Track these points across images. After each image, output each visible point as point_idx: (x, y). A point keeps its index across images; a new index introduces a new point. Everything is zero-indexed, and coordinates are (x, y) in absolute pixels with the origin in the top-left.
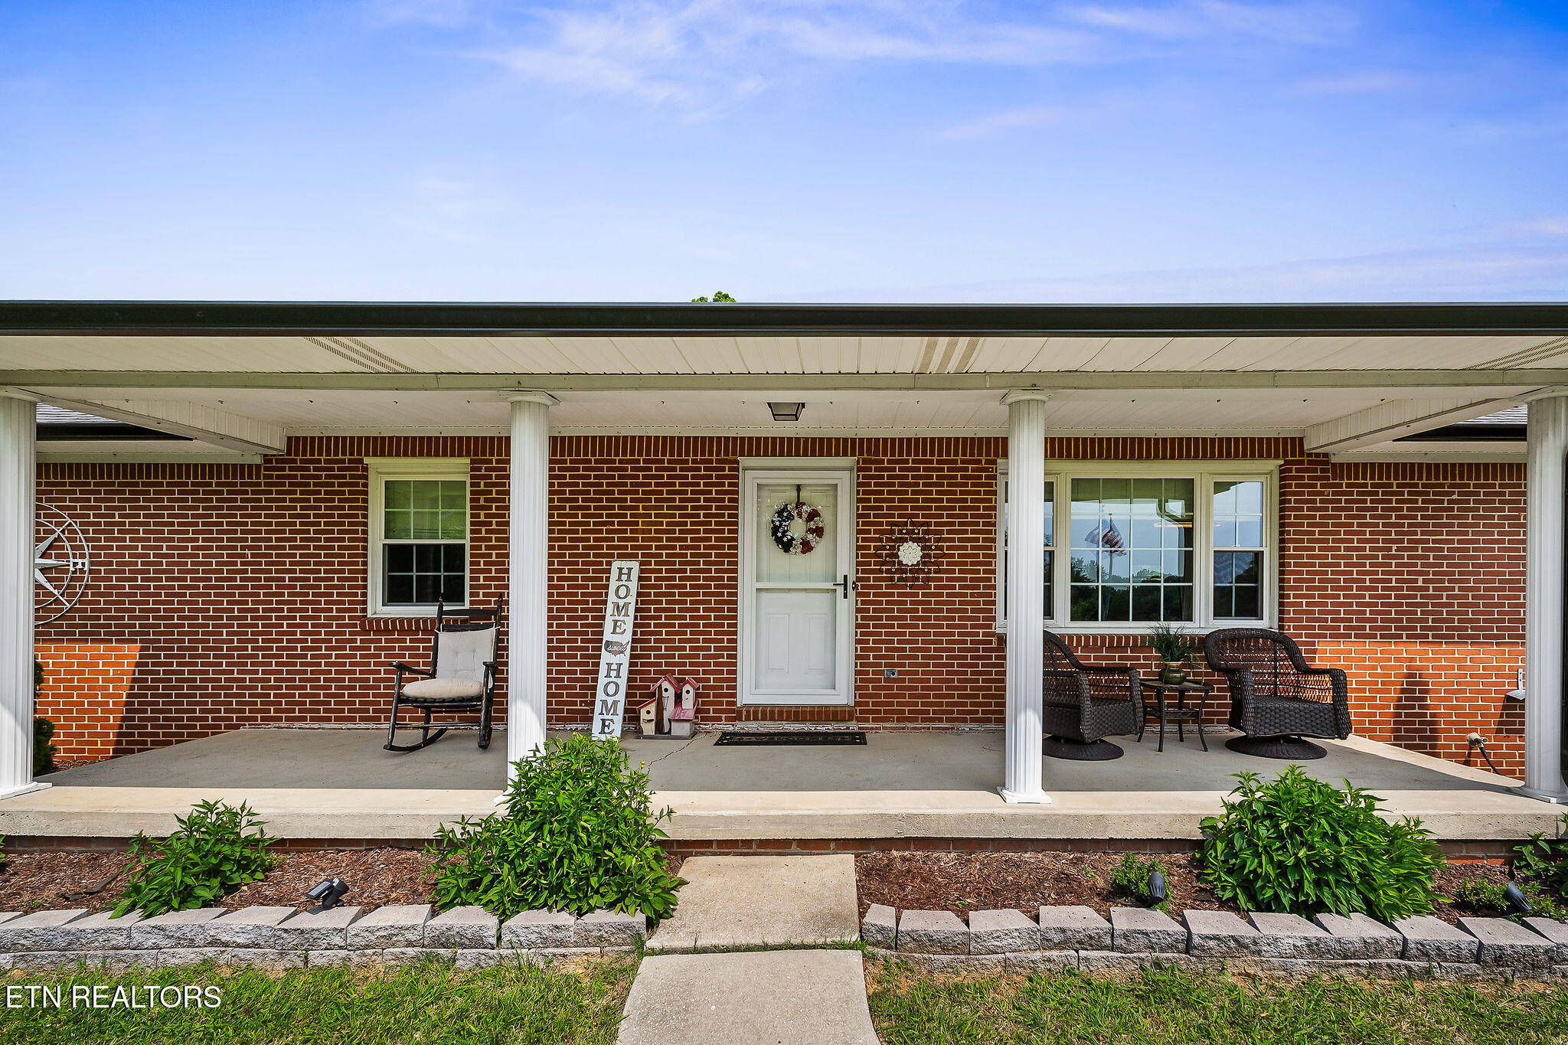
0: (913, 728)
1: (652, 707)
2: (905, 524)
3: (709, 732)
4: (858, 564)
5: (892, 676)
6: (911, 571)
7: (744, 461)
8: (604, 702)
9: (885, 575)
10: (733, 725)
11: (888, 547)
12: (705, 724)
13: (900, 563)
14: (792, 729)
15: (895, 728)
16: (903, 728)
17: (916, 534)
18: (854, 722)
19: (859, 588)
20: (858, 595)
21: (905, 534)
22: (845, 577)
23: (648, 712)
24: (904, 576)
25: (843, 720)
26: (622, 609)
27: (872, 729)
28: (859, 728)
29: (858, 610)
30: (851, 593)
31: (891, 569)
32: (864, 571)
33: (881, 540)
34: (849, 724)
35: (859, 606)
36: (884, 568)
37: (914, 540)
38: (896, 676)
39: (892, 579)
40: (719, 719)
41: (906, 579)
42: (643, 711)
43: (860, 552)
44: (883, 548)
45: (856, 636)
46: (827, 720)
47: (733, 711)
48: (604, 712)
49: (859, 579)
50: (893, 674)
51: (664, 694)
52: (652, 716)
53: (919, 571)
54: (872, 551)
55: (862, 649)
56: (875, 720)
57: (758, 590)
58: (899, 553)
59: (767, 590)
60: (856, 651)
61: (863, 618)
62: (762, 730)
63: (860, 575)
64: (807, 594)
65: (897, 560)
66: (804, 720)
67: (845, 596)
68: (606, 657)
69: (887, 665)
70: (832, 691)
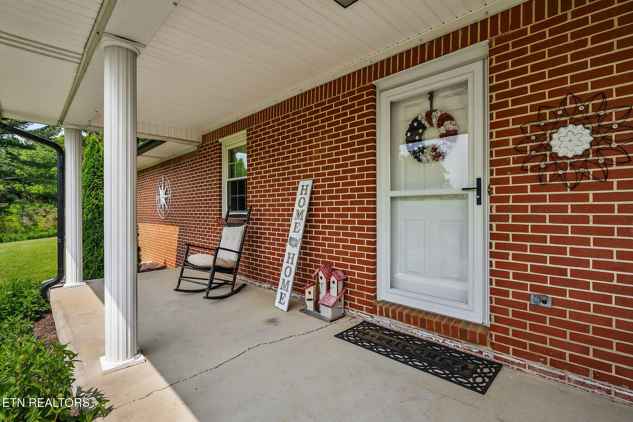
0: (577, 382)
1: (312, 289)
2: (564, 102)
3: (355, 318)
4: (492, 163)
5: (542, 304)
6: (572, 165)
7: (381, 83)
8: (284, 280)
9: (530, 174)
10: (371, 317)
11: (533, 138)
12: (352, 310)
13: (554, 156)
14: (420, 335)
15: (549, 373)
16: (561, 377)
17: (581, 112)
18: (489, 348)
19: (494, 191)
20: (493, 200)
21: (561, 116)
22: (479, 180)
23: (310, 293)
24: (561, 172)
25: (473, 341)
26: (300, 214)
27: (513, 363)
28: (495, 357)
29: (493, 218)
30: (486, 198)
31: (539, 165)
32: (499, 172)
33: (523, 131)
34: (482, 348)
35: (494, 213)
36: (529, 165)
37: (575, 122)
38: (549, 305)
39: (541, 178)
40: (361, 309)
41: (564, 177)
42: (307, 291)
43: (494, 150)
44: (528, 140)
45: (491, 248)
46: (455, 335)
47: (371, 304)
48: (283, 288)
49: (493, 182)
50: (545, 302)
51: (320, 281)
52: (311, 296)
53: (586, 164)
54: (511, 146)
55: (498, 264)
56: (515, 353)
57: (392, 199)
58: (552, 143)
59: (405, 198)
60: (491, 265)
61: (499, 227)
62: (393, 327)
63: (495, 176)
64: (442, 201)
65: (548, 153)
66: (430, 329)
67: (479, 202)
68: (289, 248)
69: (533, 288)
70: (464, 306)
